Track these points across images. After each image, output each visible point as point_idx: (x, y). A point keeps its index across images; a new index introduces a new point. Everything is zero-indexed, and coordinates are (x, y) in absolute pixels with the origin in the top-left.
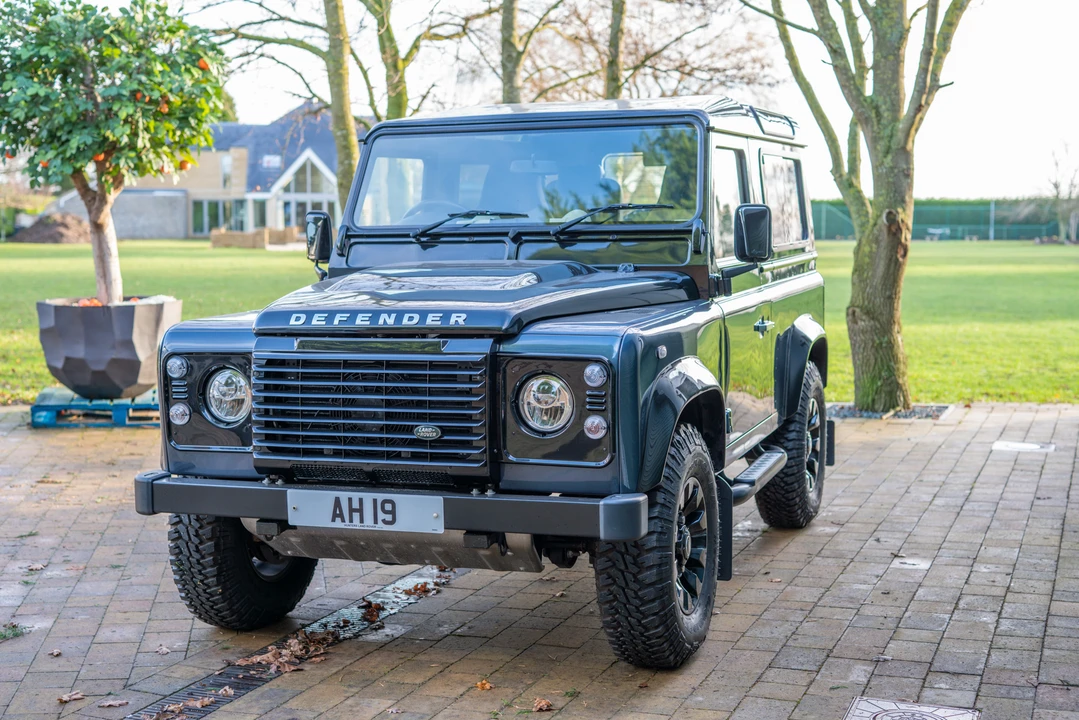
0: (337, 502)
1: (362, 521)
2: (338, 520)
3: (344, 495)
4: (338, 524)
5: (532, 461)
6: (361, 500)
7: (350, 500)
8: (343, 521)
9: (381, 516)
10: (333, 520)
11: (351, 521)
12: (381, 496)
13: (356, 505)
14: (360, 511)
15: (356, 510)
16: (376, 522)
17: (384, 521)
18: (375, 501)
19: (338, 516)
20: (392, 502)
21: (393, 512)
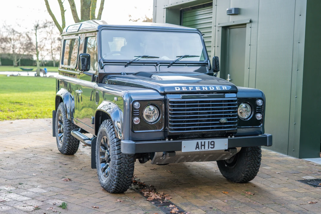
0: (198, 143)
1: (204, 148)
2: (197, 149)
3: (199, 141)
4: (198, 150)
5: (242, 127)
6: (205, 142)
7: (201, 142)
8: (199, 149)
9: (210, 146)
10: (196, 149)
11: (201, 149)
12: (210, 140)
13: (203, 144)
14: (204, 145)
15: (203, 145)
16: (209, 148)
17: (211, 148)
18: (209, 142)
19: (197, 148)
20: (214, 142)
21: (214, 145)
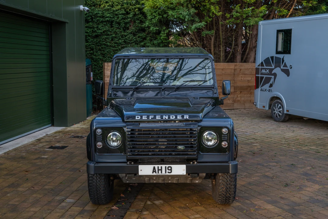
0: (154, 168)
2: (154, 173)
5: (207, 154)
7: (158, 167)
8: (156, 173)
9: (167, 171)
11: (158, 173)
12: (167, 166)
13: (160, 168)
20: (171, 167)
21: (171, 170)
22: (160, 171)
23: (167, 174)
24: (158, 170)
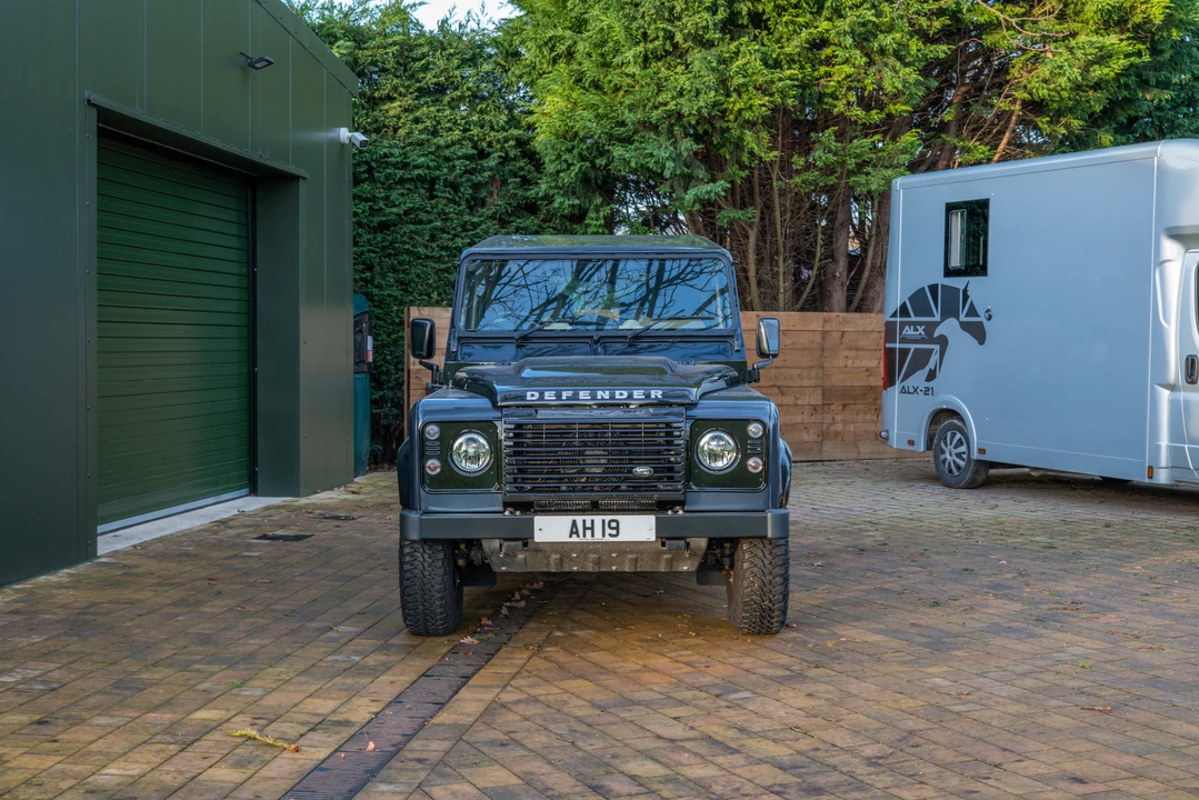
0: (574, 522)
1: (593, 536)
2: (574, 536)
3: (579, 519)
4: (574, 539)
6: (593, 521)
7: (584, 521)
8: (578, 536)
9: (608, 531)
10: (571, 536)
11: (584, 536)
12: (608, 518)
13: (588, 524)
14: (592, 528)
15: (588, 528)
16: (604, 536)
17: (610, 535)
18: (603, 521)
19: (574, 533)
20: (617, 522)
21: (617, 528)
22: (589, 532)
23: (608, 539)
24: (585, 528)
